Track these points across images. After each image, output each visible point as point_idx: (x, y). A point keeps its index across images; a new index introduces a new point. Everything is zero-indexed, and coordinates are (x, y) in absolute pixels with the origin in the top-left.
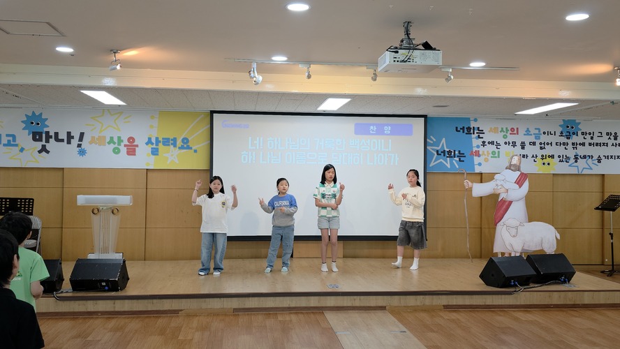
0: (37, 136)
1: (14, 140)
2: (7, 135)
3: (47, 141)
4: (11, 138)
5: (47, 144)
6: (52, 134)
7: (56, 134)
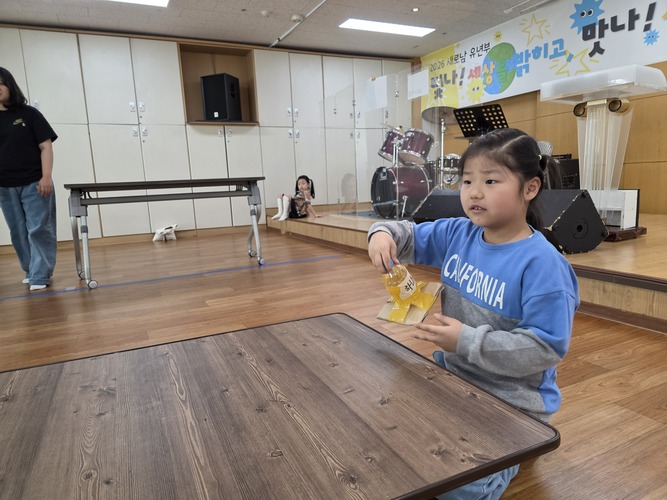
0: (588, 33)
1: (562, 47)
2: (554, 43)
3: (602, 35)
4: (558, 46)
5: (601, 40)
6: (608, 22)
7: (614, 19)
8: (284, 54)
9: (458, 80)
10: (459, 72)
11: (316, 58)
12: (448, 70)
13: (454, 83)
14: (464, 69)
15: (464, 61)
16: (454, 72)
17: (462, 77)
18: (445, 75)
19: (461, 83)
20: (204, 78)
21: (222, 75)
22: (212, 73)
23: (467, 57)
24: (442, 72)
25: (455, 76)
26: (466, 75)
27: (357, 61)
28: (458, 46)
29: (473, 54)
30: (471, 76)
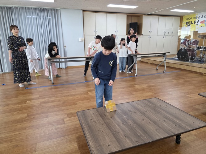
8: (150, 16)
9: (196, 23)
10: (197, 21)
11: (157, 17)
12: (193, 21)
13: (194, 24)
14: (198, 21)
15: (199, 18)
16: (195, 21)
17: (198, 23)
18: (192, 22)
19: (197, 24)
20: (130, 23)
21: (136, 23)
23: (200, 18)
24: (191, 20)
25: (195, 22)
26: (199, 22)
27: (167, 17)
28: (197, 14)
29: (202, 17)
30: (201, 22)
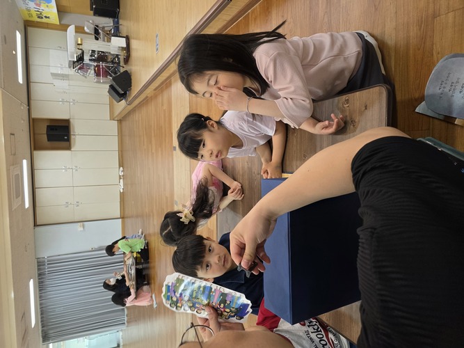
8: (32, 103)
9: (41, 11)
14: (35, 8)
16: (35, 11)
18: (37, 14)
22: (46, 135)
23: (28, 6)
24: (34, 14)
25: (38, 11)
26: (38, 8)
